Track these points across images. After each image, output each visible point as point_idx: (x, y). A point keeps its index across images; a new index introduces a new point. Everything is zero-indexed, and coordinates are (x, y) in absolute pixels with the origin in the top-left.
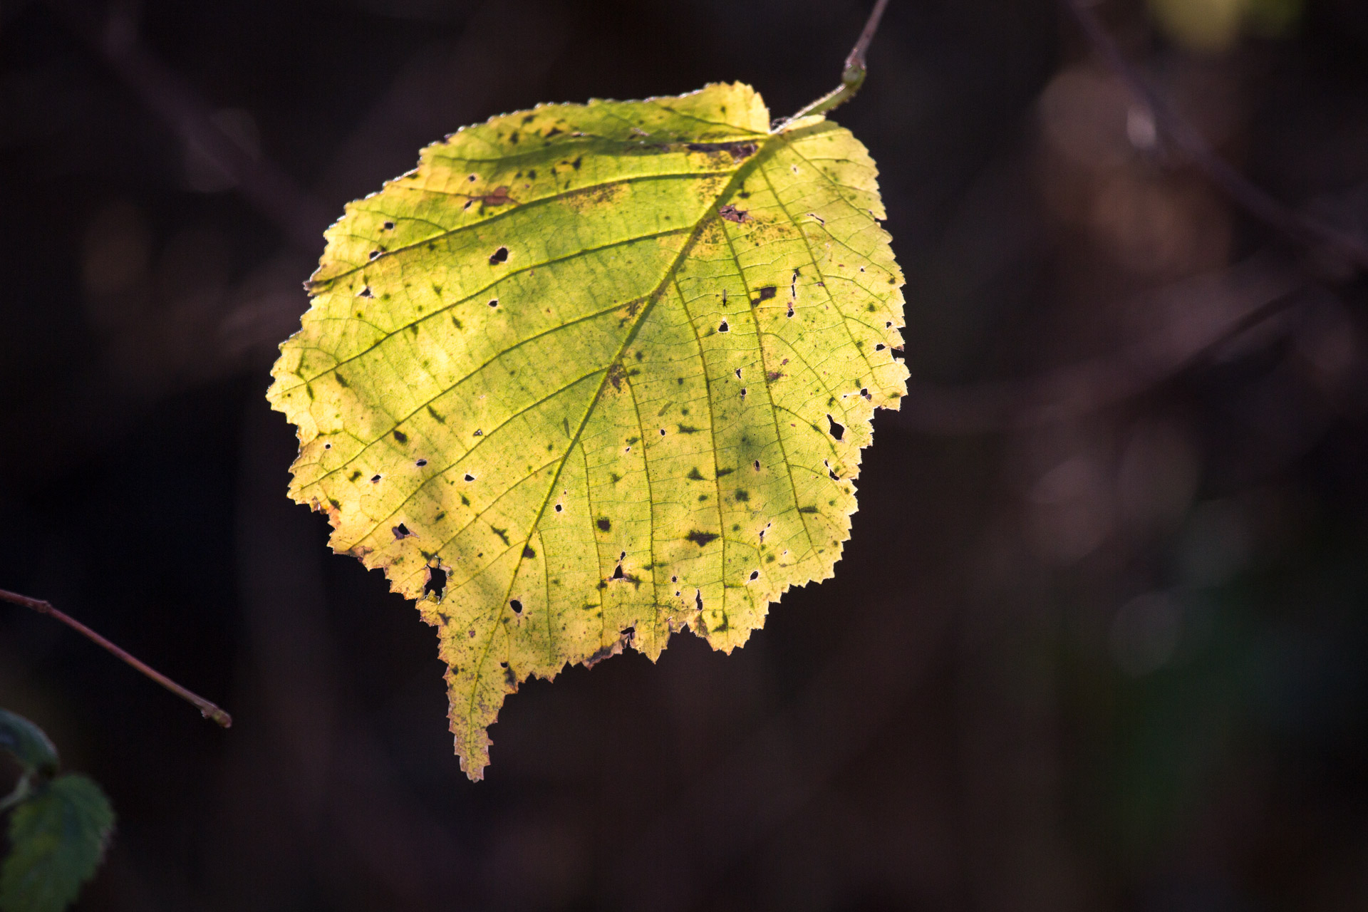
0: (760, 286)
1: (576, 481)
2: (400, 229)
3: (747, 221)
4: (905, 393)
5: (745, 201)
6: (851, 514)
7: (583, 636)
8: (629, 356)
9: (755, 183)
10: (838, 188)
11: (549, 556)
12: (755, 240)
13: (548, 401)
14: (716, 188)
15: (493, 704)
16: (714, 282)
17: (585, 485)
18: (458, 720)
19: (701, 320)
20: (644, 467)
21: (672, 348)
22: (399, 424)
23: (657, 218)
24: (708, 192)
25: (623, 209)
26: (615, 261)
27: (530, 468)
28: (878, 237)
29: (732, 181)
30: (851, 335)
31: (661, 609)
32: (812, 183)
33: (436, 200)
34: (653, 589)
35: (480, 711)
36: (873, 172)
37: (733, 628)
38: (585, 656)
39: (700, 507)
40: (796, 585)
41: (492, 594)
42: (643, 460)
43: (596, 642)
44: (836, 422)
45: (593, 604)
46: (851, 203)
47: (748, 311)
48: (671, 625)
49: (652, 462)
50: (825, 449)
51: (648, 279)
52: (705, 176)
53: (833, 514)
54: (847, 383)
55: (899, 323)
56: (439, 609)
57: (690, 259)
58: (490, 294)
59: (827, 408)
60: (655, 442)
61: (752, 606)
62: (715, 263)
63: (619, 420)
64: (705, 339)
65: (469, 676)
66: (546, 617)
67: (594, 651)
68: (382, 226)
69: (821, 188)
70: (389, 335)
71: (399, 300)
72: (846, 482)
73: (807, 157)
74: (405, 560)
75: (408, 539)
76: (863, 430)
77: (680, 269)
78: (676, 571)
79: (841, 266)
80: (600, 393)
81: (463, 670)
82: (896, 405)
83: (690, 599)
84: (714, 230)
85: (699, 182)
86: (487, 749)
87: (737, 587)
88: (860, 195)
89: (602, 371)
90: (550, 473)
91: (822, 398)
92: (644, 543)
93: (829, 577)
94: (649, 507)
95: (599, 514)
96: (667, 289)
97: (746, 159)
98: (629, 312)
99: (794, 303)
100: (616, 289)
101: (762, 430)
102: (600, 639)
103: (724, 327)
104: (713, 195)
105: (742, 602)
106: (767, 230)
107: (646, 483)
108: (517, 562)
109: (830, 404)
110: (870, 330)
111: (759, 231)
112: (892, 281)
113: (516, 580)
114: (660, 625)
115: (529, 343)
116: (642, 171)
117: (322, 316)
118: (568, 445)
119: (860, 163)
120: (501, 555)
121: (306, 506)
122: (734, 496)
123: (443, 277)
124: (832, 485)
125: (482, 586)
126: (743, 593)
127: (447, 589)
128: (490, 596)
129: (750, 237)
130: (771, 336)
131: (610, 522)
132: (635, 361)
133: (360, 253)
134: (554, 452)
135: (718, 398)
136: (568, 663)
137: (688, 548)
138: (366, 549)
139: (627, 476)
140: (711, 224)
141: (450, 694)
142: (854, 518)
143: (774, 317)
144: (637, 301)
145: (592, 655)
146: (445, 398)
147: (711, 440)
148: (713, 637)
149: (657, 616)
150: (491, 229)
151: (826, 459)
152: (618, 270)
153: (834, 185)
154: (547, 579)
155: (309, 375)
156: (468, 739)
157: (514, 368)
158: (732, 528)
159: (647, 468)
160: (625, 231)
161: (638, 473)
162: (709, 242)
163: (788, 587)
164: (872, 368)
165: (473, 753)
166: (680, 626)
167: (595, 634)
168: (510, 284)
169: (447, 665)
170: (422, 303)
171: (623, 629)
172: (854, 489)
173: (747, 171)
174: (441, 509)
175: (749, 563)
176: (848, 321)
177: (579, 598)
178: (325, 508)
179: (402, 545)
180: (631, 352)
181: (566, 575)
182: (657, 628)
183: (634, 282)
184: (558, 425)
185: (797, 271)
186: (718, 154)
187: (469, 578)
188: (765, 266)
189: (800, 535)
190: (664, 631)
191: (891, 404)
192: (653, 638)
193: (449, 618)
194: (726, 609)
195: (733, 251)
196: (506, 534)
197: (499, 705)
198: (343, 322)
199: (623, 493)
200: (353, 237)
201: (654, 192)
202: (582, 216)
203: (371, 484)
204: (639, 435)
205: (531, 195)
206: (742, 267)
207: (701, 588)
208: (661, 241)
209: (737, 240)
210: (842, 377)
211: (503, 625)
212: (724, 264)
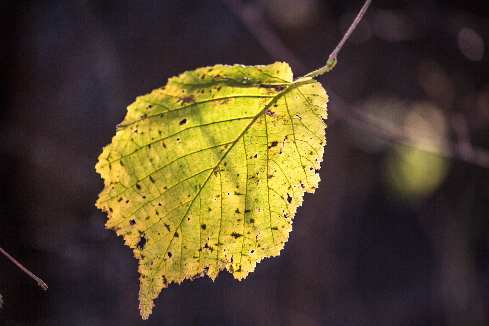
0: (272, 141)
1: (196, 210)
2: (154, 108)
3: (273, 116)
4: (317, 187)
5: (275, 108)
6: (289, 232)
7: (192, 269)
8: (222, 164)
9: (281, 102)
10: (311, 106)
11: (183, 237)
12: (275, 123)
13: (191, 178)
14: (266, 102)
15: (157, 291)
16: (256, 138)
17: (199, 211)
18: (142, 296)
19: (249, 153)
20: (220, 207)
21: (237, 162)
22: (138, 181)
23: (242, 112)
24: (263, 103)
25: (230, 107)
26: (224, 127)
27: (181, 203)
28: (321, 126)
29: (273, 100)
30: (301, 163)
31: (218, 261)
32: (302, 103)
33: (168, 98)
34: (217, 253)
35: (151, 293)
36: (327, 101)
37: (243, 271)
38: (192, 276)
39: (237, 224)
40: (266, 257)
41: (161, 249)
42: (221, 204)
43: (196, 271)
44: (290, 196)
45: (197, 256)
46: (315, 112)
47: (266, 151)
48: (220, 267)
49: (223, 205)
50: (284, 206)
51: (234, 135)
52: (263, 97)
53: (283, 231)
54: (297, 181)
55: (320, 160)
56: (141, 253)
57: (250, 129)
58: (178, 136)
59: (288, 190)
60: (225, 197)
61: (250, 263)
62: (258, 131)
63: (214, 188)
64: (249, 160)
65: (149, 279)
66: (180, 260)
67: (195, 275)
68: (147, 106)
69: (305, 105)
70: (141, 148)
71: (146, 135)
72: (289, 219)
73: (303, 93)
74: (132, 233)
75: (135, 225)
76: (299, 200)
77: (246, 132)
78: (226, 247)
79: (303, 136)
80: (209, 177)
81: (147, 277)
82: (313, 191)
83: (229, 259)
84: (261, 118)
85: (260, 99)
86: (152, 308)
87: (246, 255)
88: (319, 109)
89: (212, 169)
90: (187, 205)
91: (286, 186)
92: (216, 235)
93: (278, 255)
94: (220, 222)
95: (203, 223)
96: (239, 140)
97: (281, 92)
98: (225, 147)
99: (283, 149)
100: (222, 138)
101: (263, 197)
102: (197, 270)
103: (256, 156)
104: (265, 105)
105: (247, 261)
106: (280, 120)
107: (220, 213)
108: (172, 238)
109: (289, 189)
110: (309, 162)
111: (277, 120)
112: (321, 144)
113: (171, 245)
114: (217, 267)
115: (188, 156)
116: (241, 93)
117: (119, 139)
118: (195, 196)
119: (322, 96)
120: (166, 235)
121: (101, 210)
122: (249, 221)
123: (163, 128)
124: (284, 220)
125: (158, 246)
126: (248, 258)
127: (145, 246)
128: (160, 250)
129: (273, 122)
130: (272, 161)
131: (206, 226)
132: (223, 166)
133: (138, 116)
134: (190, 198)
135: (250, 183)
136: (185, 279)
137: (231, 239)
138: (119, 228)
139: (214, 209)
140: (261, 116)
141: (141, 286)
142: (290, 233)
143: (275, 153)
144: (229, 143)
145: (194, 276)
146: (156, 173)
147: (245, 199)
148: (235, 273)
149: (217, 264)
150: (183, 111)
151: (284, 210)
152: (224, 131)
153: (310, 105)
154: (182, 246)
155: (111, 160)
156: (145, 303)
157: (181, 165)
158: (247, 233)
159: (221, 207)
160: (229, 116)
161: (218, 209)
162: (258, 123)
163: (263, 258)
164: (307, 176)
165: (146, 309)
166: (223, 268)
167: (196, 268)
168: (185, 133)
169: (141, 274)
170: (154, 137)
171: (205, 267)
172: (292, 222)
173: (279, 96)
174: (148, 215)
175: (251, 247)
176: (301, 157)
177: (192, 254)
178: (107, 211)
179: (132, 227)
180: (223, 163)
181: (189, 245)
182: (216, 268)
183: (229, 136)
184: (193, 188)
185: (286, 137)
186: (270, 89)
187: (154, 242)
188: (276, 134)
189: (270, 238)
190: (218, 270)
191: (311, 191)
192: (214, 272)
193: (144, 256)
194: (241, 264)
195: (266, 127)
196: (169, 227)
197: (159, 292)
198: (126, 142)
199: (212, 216)
200: (137, 110)
201: (243, 102)
202: (215, 109)
203: (125, 204)
204: (220, 194)
205: (200, 99)
206: (268, 134)
207: (234, 254)
208: (242, 121)
209: (269, 123)
210: (295, 179)
211: (164, 261)
212: (262, 132)
